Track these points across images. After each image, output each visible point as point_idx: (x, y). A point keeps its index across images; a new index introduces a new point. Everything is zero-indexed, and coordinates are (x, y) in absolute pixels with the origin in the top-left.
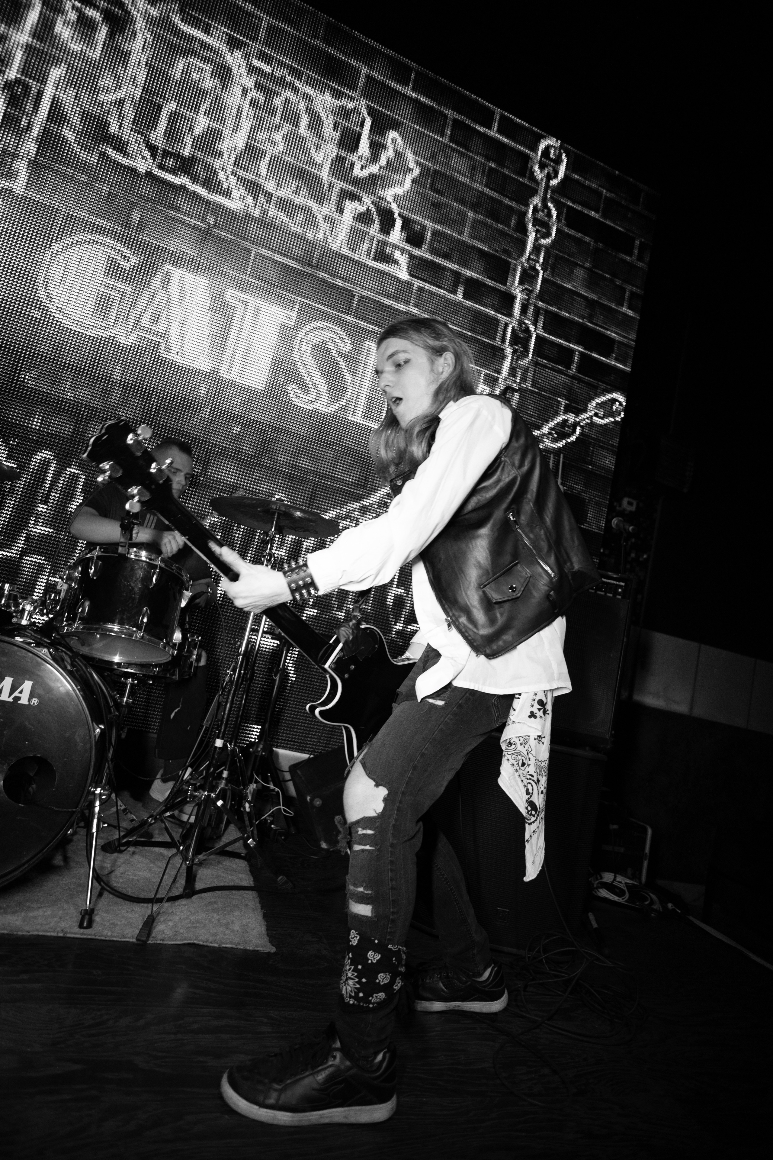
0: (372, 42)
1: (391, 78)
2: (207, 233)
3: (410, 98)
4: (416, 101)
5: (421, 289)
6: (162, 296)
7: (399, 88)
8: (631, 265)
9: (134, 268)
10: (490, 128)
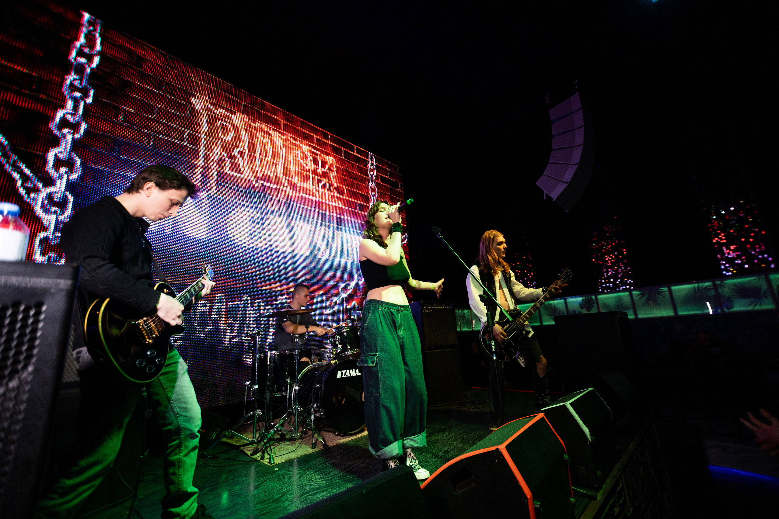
0: (315, 127)
1: (324, 138)
2: (280, 201)
3: (330, 145)
4: (332, 145)
5: (347, 210)
6: (270, 227)
7: (326, 141)
8: (399, 192)
9: (259, 218)
10: (354, 152)
